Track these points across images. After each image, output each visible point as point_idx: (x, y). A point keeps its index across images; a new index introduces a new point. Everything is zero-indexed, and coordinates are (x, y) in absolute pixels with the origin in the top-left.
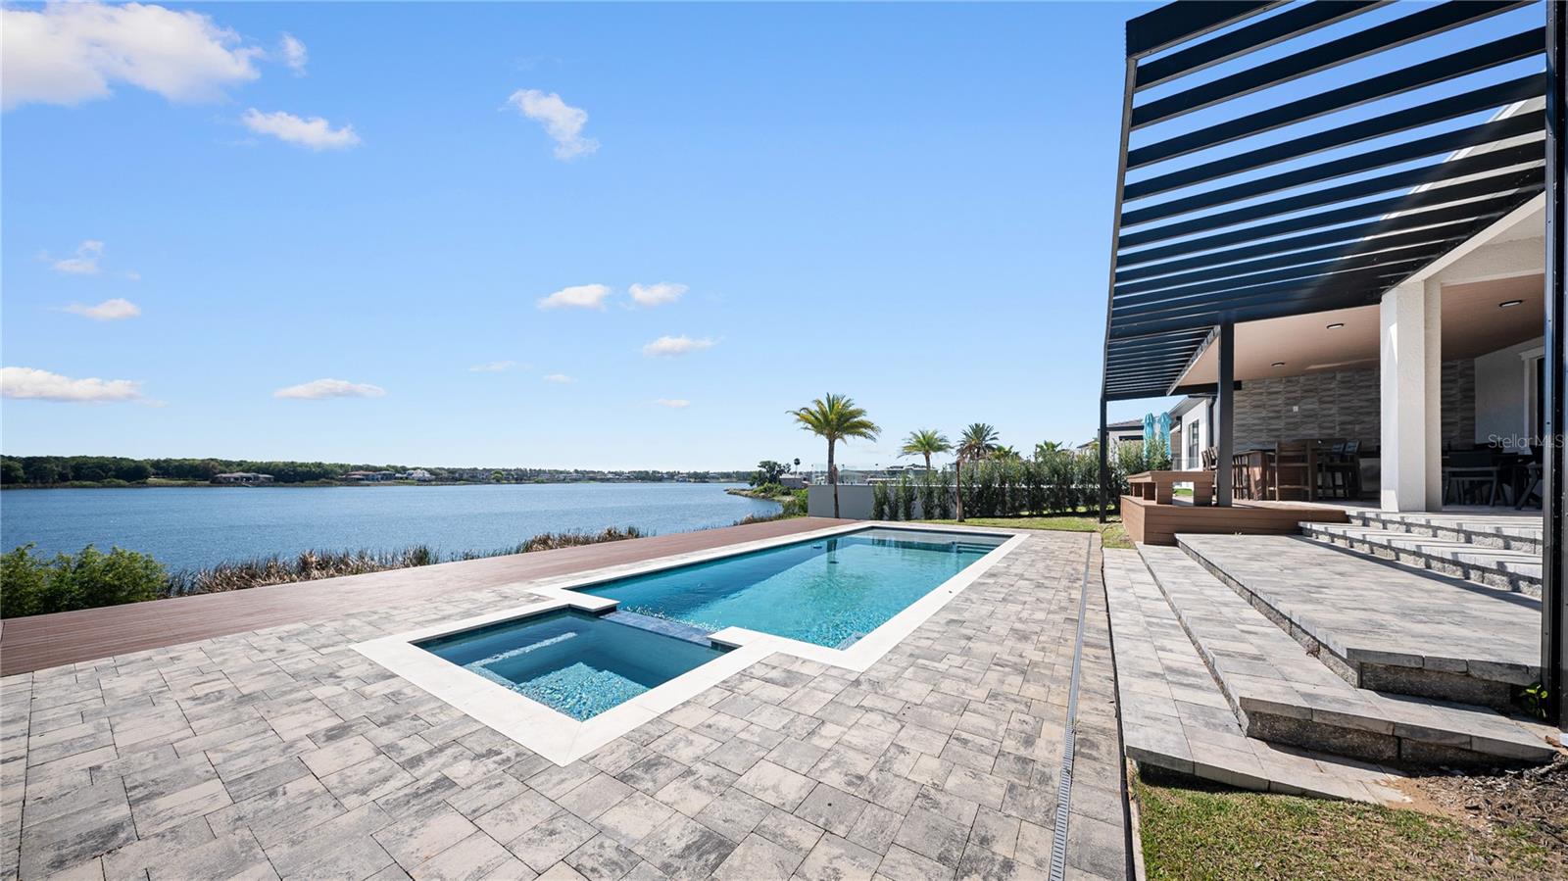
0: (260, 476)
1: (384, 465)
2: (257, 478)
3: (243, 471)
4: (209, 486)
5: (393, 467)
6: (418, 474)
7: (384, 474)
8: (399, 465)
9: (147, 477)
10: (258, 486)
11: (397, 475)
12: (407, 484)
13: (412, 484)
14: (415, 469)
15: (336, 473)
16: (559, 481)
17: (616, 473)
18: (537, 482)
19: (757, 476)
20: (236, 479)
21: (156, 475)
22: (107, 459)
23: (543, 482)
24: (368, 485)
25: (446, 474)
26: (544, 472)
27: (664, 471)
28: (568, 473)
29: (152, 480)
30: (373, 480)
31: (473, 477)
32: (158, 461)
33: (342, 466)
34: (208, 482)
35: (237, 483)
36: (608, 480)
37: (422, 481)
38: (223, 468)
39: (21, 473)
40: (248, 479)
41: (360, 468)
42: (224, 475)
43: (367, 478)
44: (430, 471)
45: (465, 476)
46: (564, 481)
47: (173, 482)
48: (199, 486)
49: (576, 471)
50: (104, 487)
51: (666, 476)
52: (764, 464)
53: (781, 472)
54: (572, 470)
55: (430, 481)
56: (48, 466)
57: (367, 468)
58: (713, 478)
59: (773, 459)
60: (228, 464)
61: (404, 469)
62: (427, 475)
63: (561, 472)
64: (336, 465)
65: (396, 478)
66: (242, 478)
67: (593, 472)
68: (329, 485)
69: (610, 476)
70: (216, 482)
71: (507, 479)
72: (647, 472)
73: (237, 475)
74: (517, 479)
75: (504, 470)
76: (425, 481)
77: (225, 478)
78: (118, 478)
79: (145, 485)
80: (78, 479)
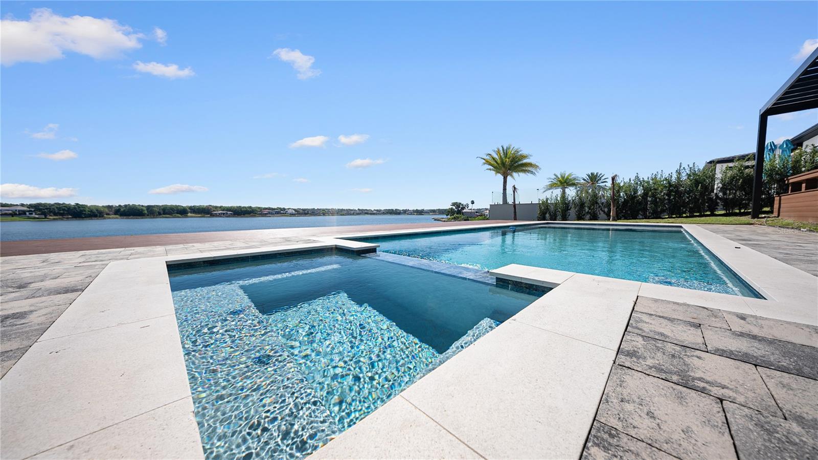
1: (276, 207)
2: (227, 213)
3: (222, 210)
5: (280, 208)
6: (290, 211)
7: (276, 212)
8: (282, 207)
9: (187, 213)
10: (228, 217)
12: (286, 216)
13: (288, 216)
14: (288, 209)
15: (257, 211)
16: (351, 215)
17: (377, 210)
18: (341, 215)
19: (450, 210)
20: (219, 214)
21: (191, 212)
22: (174, 206)
23: (343, 215)
24: (270, 216)
25: (301, 211)
26: (344, 210)
27: (401, 209)
28: (355, 210)
29: (189, 214)
30: (272, 214)
31: (313, 212)
32: (191, 207)
33: (259, 208)
34: (209, 215)
35: (220, 215)
36: (374, 214)
37: (292, 215)
38: (214, 209)
39: (146, 212)
40: (224, 214)
41: (266, 209)
42: (215, 212)
43: (269, 213)
44: (295, 210)
45: (310, 212)
46: (353, 214)
47: (197, 215)
48: (207, 217)
49: (359, 209)
50: (174, 217)
51: (402, 212)
52: (454, 204)
53: (463, 208)
54: (357, 209)
55: (295, 214)
56: (155, 209)
57: (269, 209)
58: (426, 212)
59: (458, 201)
60: (216, 207)
61: (284, 209)
62: (294, 212)
63: (352, 210)
64: (257, 207)
65: (281, 213)
66: (222, 213)
67: (366, 210)
68: (254, 216)
69: (375, 212)
70: (212, 215)
71: (328, 213)
72: (392, 210)
73: (220, 212)
74: (332, 214)
75: (326, 209)
76: (293, 214)
77: (215, 214)
78: (177, 213)
79: (187, 217)
80: (164, 214)
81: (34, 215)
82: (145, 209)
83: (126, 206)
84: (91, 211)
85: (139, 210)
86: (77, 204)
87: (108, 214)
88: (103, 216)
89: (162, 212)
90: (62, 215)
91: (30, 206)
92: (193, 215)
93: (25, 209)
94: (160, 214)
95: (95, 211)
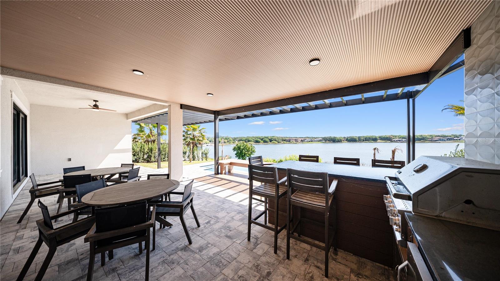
0: (403, 139)
1: (450, 135)
2: (402, 140)
3: (399, 138)
4: (390, 142)
5: (454, 136)
7: (448, 138)
8: (457, 135)
10: (402, 143)
11: (454, 139)
15: (427, 138)
20: (397, 140)
21: (380, 140)
22: (371, 136)
24: (440, 142)
29: (378, 141)
30: (442, 140)
32: (380, 136)
33: (431, 136)
34: (390, 141)
35: (397, 141)
38: (394, 138)
40: (400, 140)
41: (438, 136)
42: (393, 139)
43: (440, 140)
47: (384, 141)
48: (388, 142)
50: (369, 142)
56: (361, 138)
57: (442, 136)
60: (396, 136)
61: (460, 136)
65: (455, 140)
66: (398, 140)
68: (424, 142)
70: (392, 141)
73: (397, 139)
77: (394, 140)
78: (372, 140)
79: (376, 142)
80: (366, 141)
81: (323, 141)
82: (357, 138)
83: (350, 137)
84: (338, 140)
85: (354, 139)
86: (334, 137)
87: (344, 141)
88: (341, 142)
89: (365, 140)
90: (330, 141)
91: (323, 138)
92: (381, 141)
93: (321, 139)
94: (364, 141)
95: (339, 139)
